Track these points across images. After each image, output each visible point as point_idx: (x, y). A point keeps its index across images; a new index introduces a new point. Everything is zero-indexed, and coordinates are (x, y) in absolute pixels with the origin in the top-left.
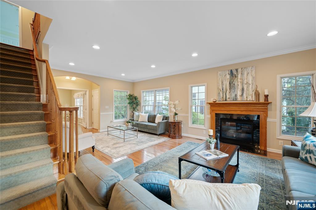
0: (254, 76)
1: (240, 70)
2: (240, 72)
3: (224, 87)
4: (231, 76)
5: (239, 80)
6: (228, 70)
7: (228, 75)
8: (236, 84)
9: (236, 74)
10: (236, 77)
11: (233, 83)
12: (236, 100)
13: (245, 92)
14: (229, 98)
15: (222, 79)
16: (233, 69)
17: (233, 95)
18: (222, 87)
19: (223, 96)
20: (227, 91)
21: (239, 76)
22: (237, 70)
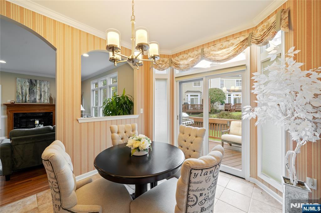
0: (49, 87)
1: (38, 81)
2: (39, 83)
3: (24, 92)
4: (31, 84)
5: (38, 88)
6: (28, 79)
7: (27, 82)
8: (35, 91)
9: (35, 83)
10: (35, 85)
11: (33, 89)
12: (35, 102)
13: (42, 97)
14: (29, 101)
15: (21, 85)
16: (33, 79)
17: (33, 99)
18: (22, 91)
19: (23, 99)
20: (26, 95)
21: (38, 85)
22: (36, 81)
